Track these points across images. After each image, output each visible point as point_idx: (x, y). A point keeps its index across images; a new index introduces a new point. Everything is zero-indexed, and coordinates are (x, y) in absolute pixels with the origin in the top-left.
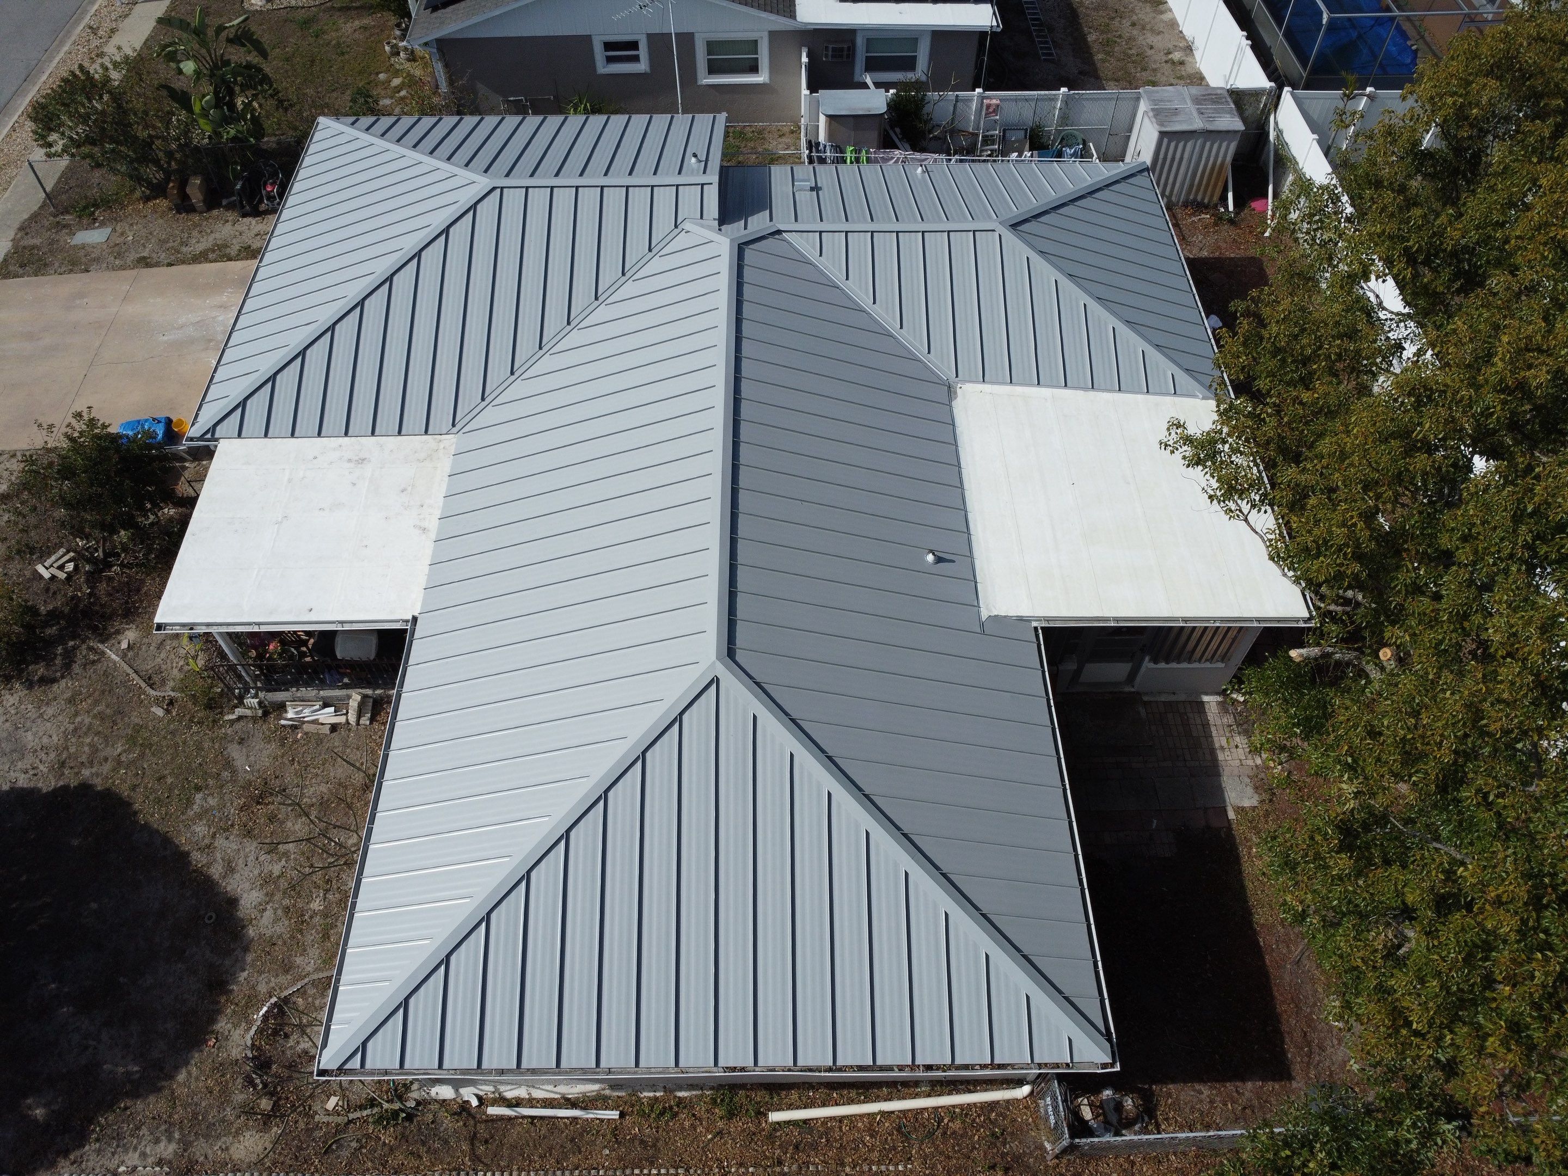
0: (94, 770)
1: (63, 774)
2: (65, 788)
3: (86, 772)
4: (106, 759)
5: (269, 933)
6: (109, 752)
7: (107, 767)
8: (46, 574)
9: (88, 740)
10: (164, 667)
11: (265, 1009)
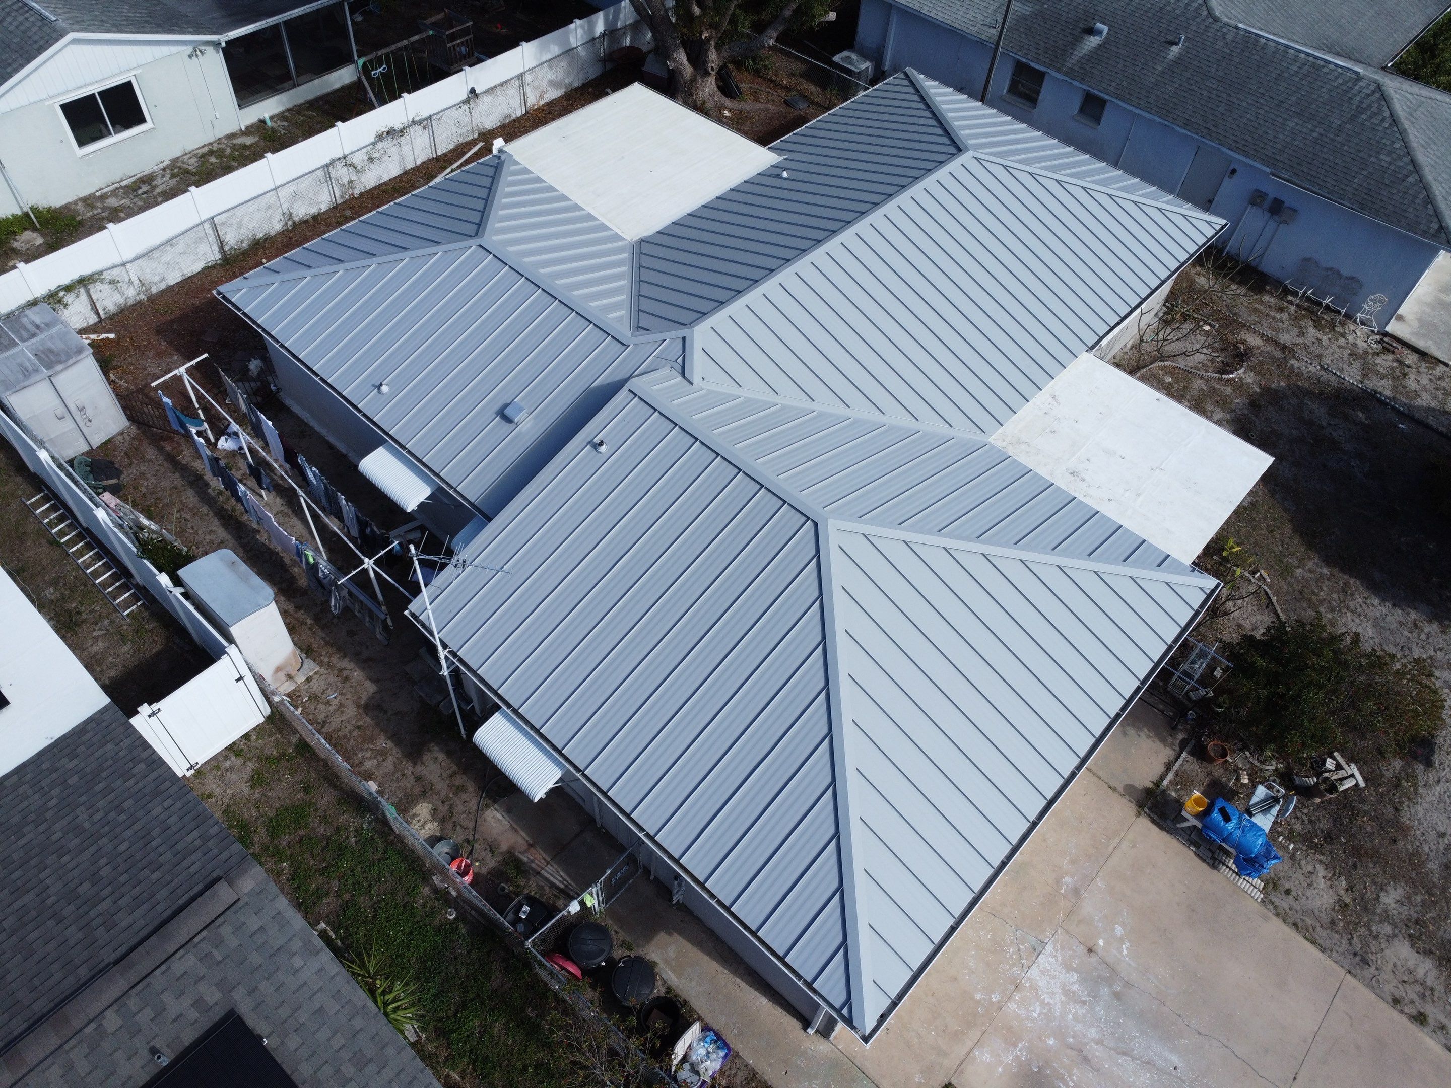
0: (1319, 570)
1: (1344, 584)
2: (1343, 571)
3: (1325, 571)
4: (1310, 571)
5: (1218, 410)
6: (1308, 575)
7: (1310, 565)
8: (1354, 769)
9: (1322, 594)
10: (1255, 608)
11: (1231, 376)
